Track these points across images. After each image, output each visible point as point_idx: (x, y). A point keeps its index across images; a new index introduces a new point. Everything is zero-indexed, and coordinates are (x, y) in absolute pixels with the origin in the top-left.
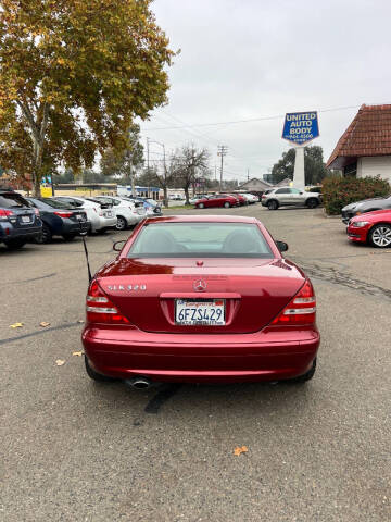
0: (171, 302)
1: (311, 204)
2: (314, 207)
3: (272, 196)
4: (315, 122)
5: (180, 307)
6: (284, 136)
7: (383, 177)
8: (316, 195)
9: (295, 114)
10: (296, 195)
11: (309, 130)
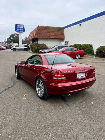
0: (76, 74)
1: (25, 50)
2: (26, 51)
3: (14, 47)
4: (24, 27)
5: (78, 75)
6: (15, 30)
7: (45, 44)
8: (26, 47)
9: (18, 25)
10: (21, 47)
11: (22, 30)
